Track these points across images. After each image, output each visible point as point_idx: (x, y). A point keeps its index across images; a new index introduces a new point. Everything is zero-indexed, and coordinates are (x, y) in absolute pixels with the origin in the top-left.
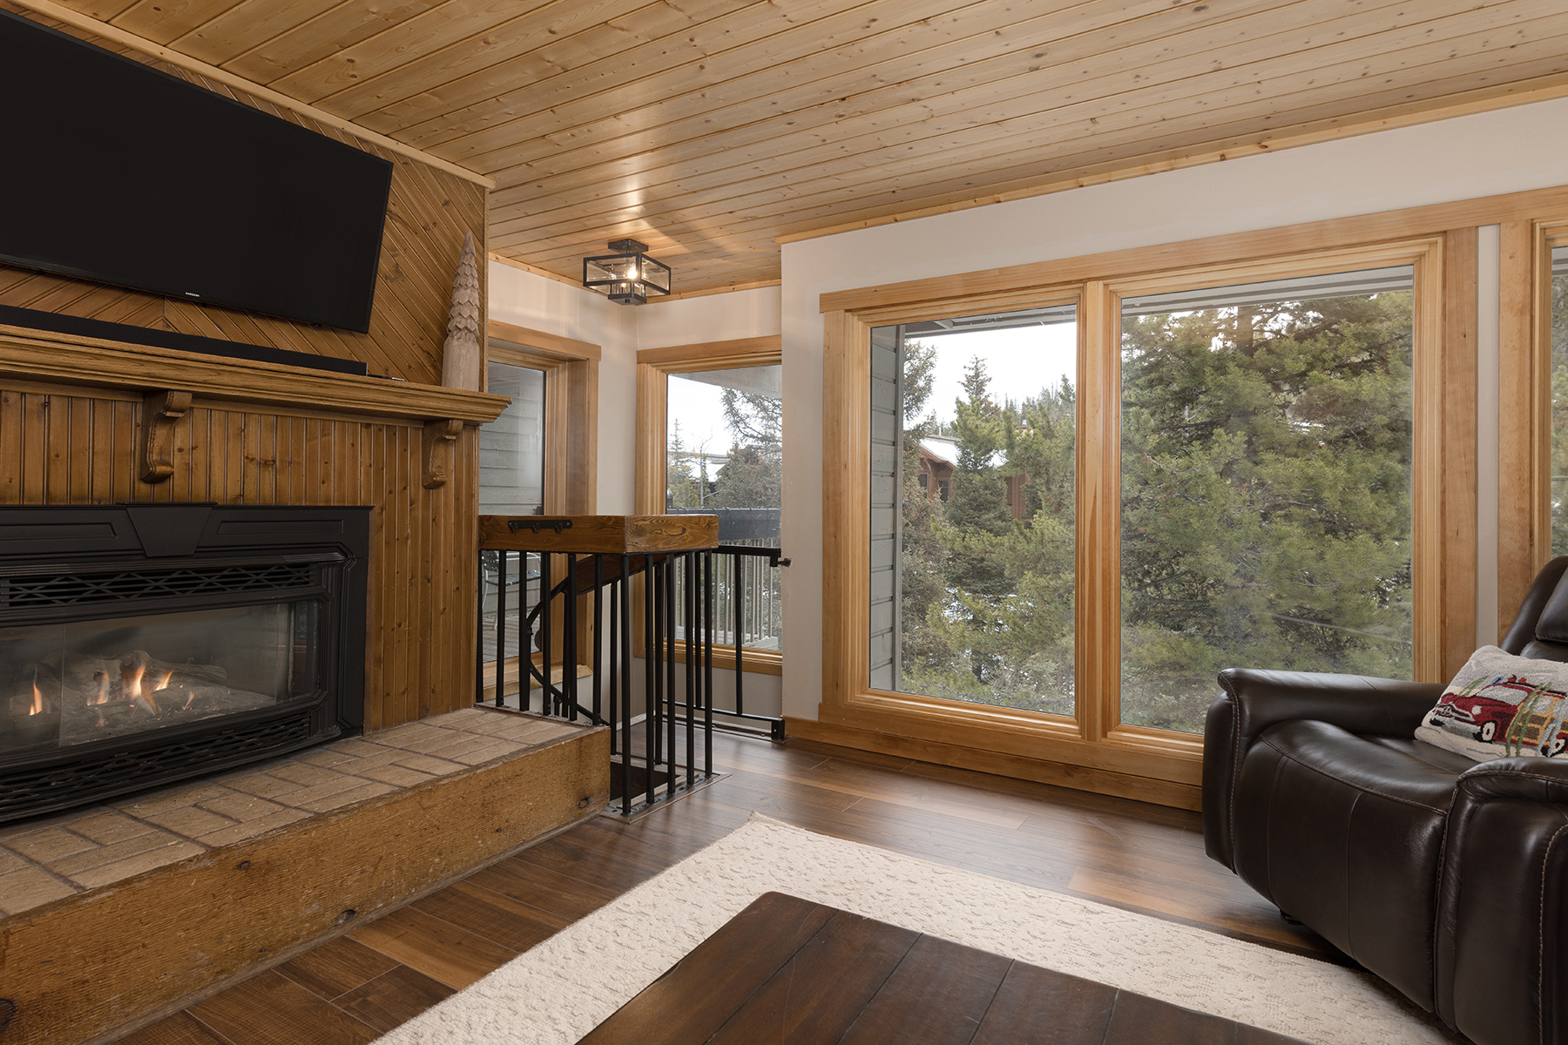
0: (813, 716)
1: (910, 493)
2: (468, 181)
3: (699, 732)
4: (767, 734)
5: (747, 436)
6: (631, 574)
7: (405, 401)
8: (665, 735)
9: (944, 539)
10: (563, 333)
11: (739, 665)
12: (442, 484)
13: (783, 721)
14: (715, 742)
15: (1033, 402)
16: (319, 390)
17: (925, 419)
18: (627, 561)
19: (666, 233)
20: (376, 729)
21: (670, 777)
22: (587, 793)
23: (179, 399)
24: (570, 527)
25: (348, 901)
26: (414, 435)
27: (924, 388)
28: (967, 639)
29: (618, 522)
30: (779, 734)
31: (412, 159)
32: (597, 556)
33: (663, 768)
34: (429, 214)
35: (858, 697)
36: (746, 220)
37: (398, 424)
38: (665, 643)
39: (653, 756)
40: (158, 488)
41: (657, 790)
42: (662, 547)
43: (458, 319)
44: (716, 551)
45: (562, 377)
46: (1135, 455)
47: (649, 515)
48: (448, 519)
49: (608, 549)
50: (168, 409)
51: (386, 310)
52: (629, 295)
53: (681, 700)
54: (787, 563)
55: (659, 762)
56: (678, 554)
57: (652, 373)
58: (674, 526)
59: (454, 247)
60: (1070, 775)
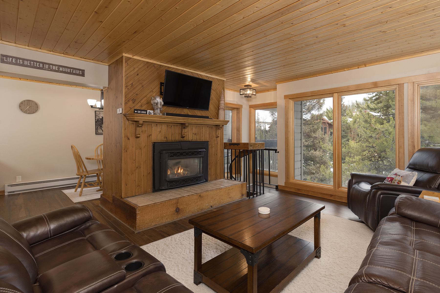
0: (284, 185)
1: (319, 134)
2: (222, 80)
3: (262, 187)
4: (275, 188)
5: (275, 118)
6: (250, 154)
7: (214, 122)
8: (256, 188)
9: (324, 147)
10: (236, 103)
11: (269, 175)
12: (219, 137)
13: (278, 186)
14: (265, 189)
15: (361, 103)
16: (203, 122)
17: (323, 112)
18: (249, 151)
19: (255, 84)
20: (209, 181)
21: (257, 194)
22: (243, 194)
23: (187, 125)
24: (239, 145)
25: (211, 205)
26: (214, 128)
27: (322, 103)
28: (330, 175)
29: (247, 144)
30: (277, 188)
31: (214, 78)
32: (244, 150)
33: (256, 193)
34: (216, 87)
35: (292, 181)
36: (269, 81)
37: (212, 126)
38: (256, 170)
39: (254, 190)
40: (183, 139)
41: (254, 196)
42: (255, 149)
43: (221, 106)
44: (264, 150)
45: (235, 112)
46: (369, 125)
47: (252, 142)
48: (219, 143)
49: (246, 149)
50: (185, 126)
51: (211, 106)
52: (248, 96)
53: (258, 181)
54: (278, 152)
55: (255, 192)
56: (258, 150)
57: (252, 110)
58: (257, 145)
59: (220, 93)
60: (332, 197)
